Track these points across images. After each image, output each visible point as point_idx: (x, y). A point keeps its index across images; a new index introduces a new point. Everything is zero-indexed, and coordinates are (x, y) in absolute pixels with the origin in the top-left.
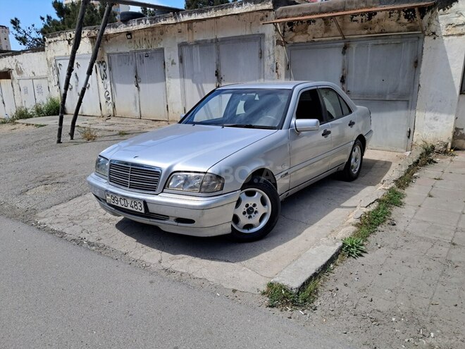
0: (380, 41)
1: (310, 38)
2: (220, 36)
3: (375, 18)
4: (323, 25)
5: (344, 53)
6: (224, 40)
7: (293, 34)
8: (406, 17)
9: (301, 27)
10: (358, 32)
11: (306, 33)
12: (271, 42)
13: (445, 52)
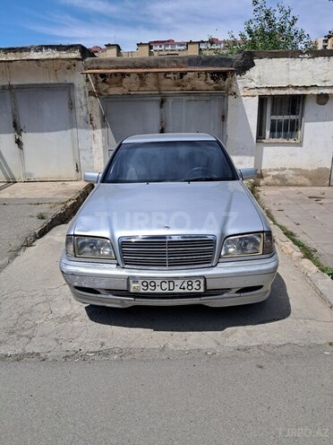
0: (193, 98)
1: (126, 91)
2: (14, 82)
3: (186, 77)
4: (138, 79)
5: (161, 106)
6: (21, 88)
7: (107, 86)
8: (212, 78)
9: (115, 79)
10: (172, 89)
11: (121, 86)
12: (82, 92)
13: (244, 109)
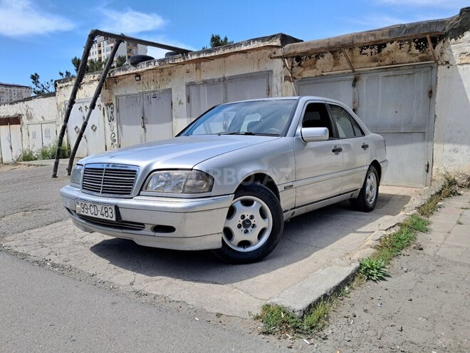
0: (391, 73)
1: (319, 73)
2: (227, 75)
3: (385, 50)
4: (332, 60)
5: (354, 85)
6: (232, 79)
7: (302, 69)
8: (417, 47)
9: (309, 62)
10: (369, 65)
11: (315, 68)
12: (279, 78)
13: (461, 80)
